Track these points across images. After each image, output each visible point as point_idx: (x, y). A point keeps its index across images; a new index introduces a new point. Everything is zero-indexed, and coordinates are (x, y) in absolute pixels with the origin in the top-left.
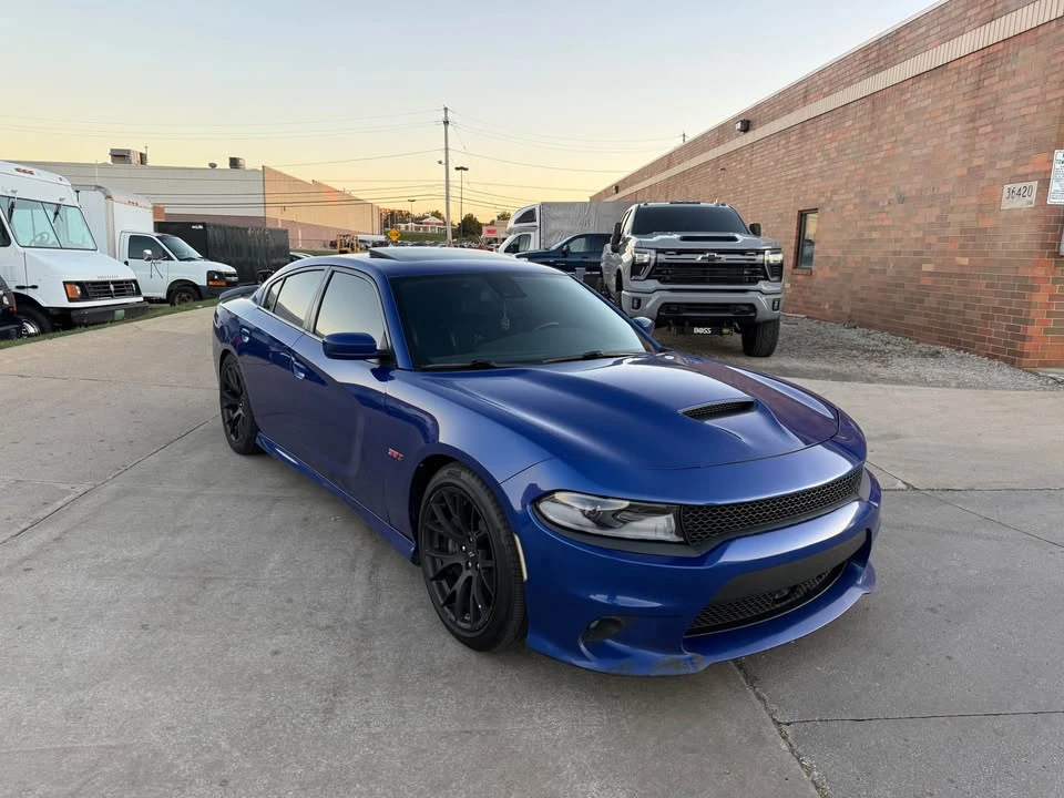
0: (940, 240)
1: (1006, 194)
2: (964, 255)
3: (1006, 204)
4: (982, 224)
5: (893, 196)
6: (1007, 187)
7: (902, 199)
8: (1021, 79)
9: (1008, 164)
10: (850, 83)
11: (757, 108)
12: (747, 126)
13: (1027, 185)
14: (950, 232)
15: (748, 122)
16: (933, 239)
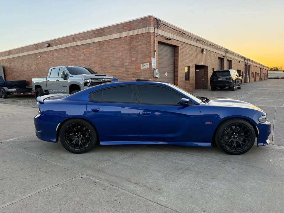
0: (127, 75)
1: (142, 66)
2: (134, 78)
3: (142, 68)
4: (137, 72)
5: (111, 65)
6: (142, 64)
7: (114, 66)
8: (141, 43)
9: (141, 59)
10: (89, 38)
11: (53, 41)
12: (49, 46)
13: (147, 64)
14: (129, 73)
15: (50, 44)
16: (125, 75)
